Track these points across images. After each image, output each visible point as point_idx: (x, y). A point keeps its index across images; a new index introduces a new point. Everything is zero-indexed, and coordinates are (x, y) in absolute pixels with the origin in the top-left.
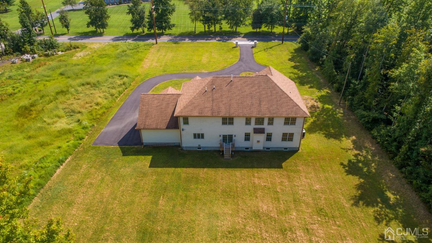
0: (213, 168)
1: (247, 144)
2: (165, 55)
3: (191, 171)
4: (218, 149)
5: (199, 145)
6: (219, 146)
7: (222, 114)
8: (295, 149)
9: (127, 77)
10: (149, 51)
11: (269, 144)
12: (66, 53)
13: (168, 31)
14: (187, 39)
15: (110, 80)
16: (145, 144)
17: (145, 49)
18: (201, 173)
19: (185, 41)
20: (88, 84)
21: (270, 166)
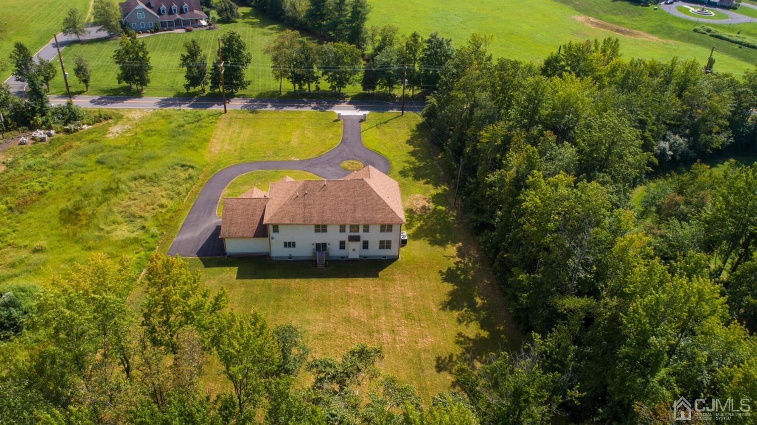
0: (306, 278)
1: (342, 253)
2: (240, 133)
3: (282, 281)
4: (310, 259)
5: (290, 255)
6: (312, 255)
7: (315, 221)
8: (393, 258)
9: (192, 167)
10: (216, 125)
11: (366, 253)
12: (94, 126)
13: (240, 92)
14: (269, 105)
15: (171, 172)
16: (228, 254)
17: (211, 123)
18: (293, 284)
19: (266, 109)
20: (143, 177)
21: (365, 275)
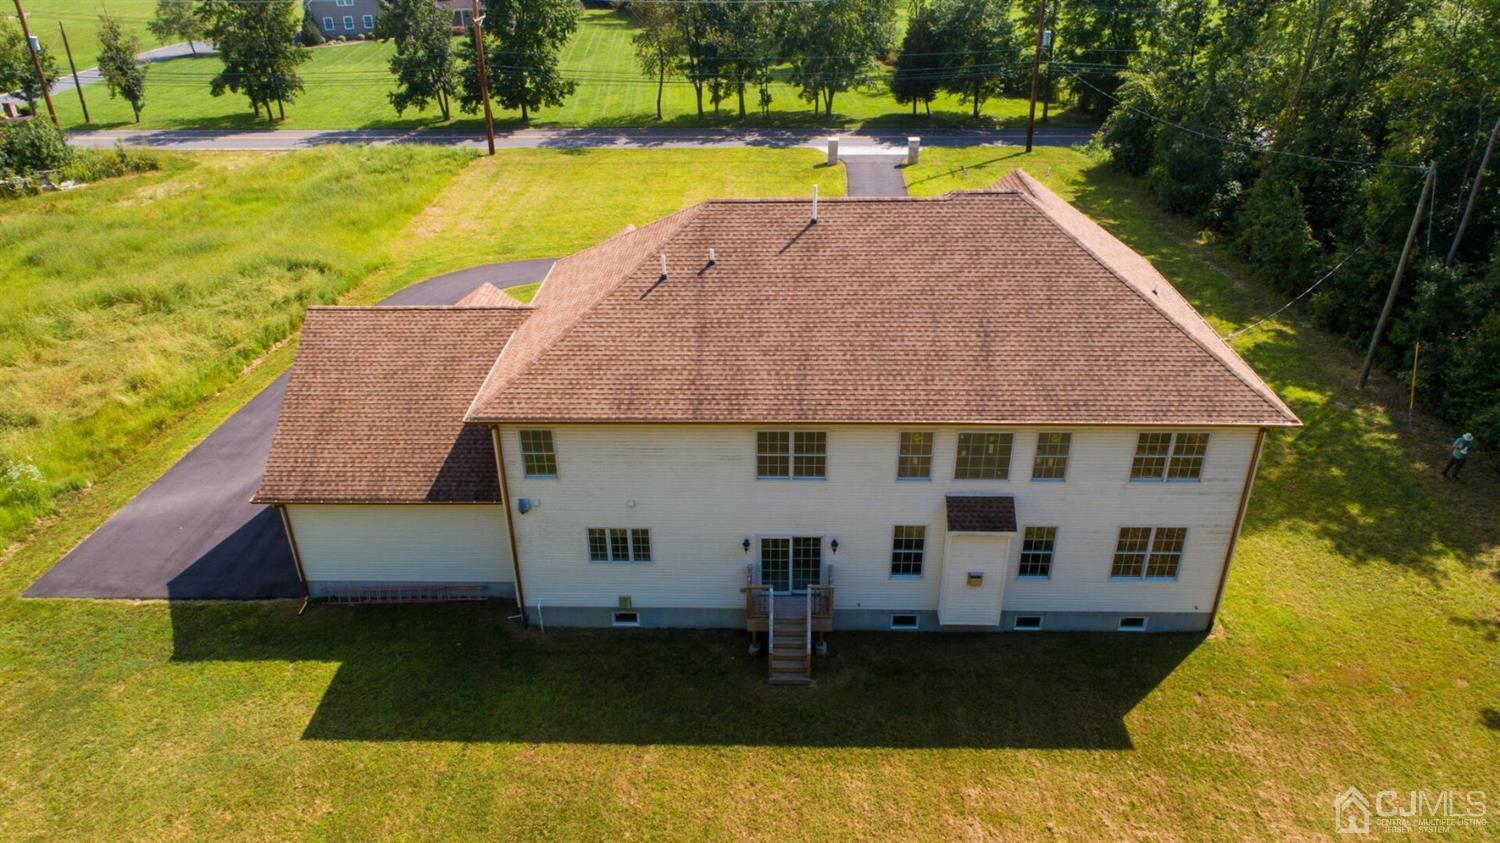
1: (905, 594)
2: (521, 194)
5: (624, 600)
6: (740, 602)
8: (1187, 626)
9: (322, 270)
12: (94, 185)
13: (544, 113)
14: (623, 140)
16: (316, 592)
19: (613, 147)
